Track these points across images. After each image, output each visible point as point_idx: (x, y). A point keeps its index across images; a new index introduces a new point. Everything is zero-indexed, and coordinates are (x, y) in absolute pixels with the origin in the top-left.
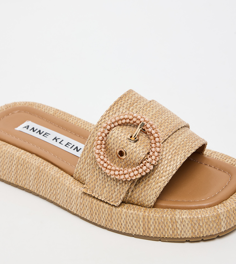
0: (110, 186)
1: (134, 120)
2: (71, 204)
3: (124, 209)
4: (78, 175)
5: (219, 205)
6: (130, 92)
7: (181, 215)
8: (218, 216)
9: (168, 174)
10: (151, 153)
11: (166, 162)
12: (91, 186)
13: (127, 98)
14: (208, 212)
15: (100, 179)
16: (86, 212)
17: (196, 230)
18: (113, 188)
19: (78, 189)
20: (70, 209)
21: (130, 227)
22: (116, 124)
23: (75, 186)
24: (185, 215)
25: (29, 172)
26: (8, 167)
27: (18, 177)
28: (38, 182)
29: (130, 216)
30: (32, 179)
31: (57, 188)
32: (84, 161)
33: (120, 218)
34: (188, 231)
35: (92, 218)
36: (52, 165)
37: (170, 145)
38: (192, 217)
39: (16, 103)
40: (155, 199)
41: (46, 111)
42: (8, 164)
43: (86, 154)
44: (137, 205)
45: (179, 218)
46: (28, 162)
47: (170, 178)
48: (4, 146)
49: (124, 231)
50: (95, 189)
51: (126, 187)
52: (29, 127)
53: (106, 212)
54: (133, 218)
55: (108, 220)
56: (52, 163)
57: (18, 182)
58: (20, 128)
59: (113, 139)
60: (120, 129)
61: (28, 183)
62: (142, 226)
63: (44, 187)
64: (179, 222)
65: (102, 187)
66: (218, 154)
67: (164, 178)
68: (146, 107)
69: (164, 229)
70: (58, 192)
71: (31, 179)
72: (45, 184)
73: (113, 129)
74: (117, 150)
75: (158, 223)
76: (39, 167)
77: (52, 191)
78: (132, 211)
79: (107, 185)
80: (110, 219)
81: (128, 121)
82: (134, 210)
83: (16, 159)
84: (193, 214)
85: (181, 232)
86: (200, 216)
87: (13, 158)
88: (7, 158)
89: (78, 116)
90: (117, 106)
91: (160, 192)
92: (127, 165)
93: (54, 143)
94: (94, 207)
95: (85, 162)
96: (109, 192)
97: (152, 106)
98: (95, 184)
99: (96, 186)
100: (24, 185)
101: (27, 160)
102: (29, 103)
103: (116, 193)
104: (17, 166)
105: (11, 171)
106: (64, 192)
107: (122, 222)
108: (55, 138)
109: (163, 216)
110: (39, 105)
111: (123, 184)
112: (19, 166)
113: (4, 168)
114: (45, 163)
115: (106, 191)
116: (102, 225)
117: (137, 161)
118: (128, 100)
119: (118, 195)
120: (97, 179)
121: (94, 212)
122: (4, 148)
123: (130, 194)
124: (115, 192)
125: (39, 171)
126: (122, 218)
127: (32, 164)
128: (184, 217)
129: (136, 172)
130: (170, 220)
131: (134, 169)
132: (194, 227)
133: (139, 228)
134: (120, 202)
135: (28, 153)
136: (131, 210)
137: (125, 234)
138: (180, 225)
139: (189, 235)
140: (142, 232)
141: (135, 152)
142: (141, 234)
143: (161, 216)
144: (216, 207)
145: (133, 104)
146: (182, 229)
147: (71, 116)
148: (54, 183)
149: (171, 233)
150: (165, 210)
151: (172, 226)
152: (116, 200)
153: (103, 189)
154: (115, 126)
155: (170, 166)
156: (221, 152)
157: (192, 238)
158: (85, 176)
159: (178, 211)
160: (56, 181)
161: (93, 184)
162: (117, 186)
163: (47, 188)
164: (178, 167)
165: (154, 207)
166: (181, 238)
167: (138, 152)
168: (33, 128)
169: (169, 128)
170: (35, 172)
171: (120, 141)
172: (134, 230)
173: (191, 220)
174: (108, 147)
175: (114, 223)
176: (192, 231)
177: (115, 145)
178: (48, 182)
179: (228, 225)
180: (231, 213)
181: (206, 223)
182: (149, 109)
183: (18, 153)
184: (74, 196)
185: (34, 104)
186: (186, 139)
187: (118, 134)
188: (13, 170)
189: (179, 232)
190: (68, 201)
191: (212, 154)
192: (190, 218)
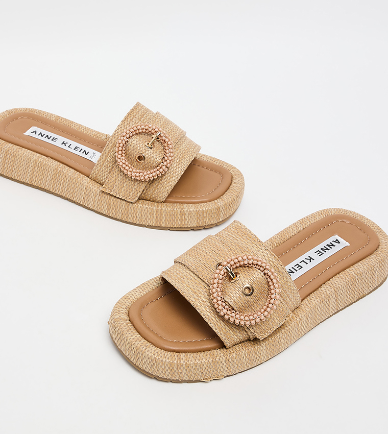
0: (128, 186)
1: (150, 130)
2: (88, 201)
3: (139, 205)
4: (95, 176)
5: (218, 200)
6: (138, 104)
7: (189, 209)
8: (218, 209)
9: (178, 175)
10: (166, 158)
11: (175, 165)
12: (110, 186)
13: (138, 110)
14: (211, 205)
15: (119, 180)
16: (104, 208)
17: (200, 221)
18: (130, 187)
19: (96, 188)
20: (86, 205)
21: (144, 219)
22: (134, 133)
23: (93, 186)
24: (192, 208)
25: (46, 173)
26: (24, 169)
27: (34, 178)
28: (55, 182)
29: (145, 210)
30: (49, 179)
31: (75, 187)
32: (102, 163)
33: (136, 211)
34: (194, 221)
35: (109, 212)
36: (68, 167)
37: (178, 150)
38: (198, 210)
39: (17, 109)
40: (167, 196)
41: (47, 117)
42: (24, 166)
43: (104, 159)
44: (149, 200)
45: (187, 211)
46: (45, 164)
47: (179, 178)
48: (20, 150)
49: (138, 223)
50: (114, 189)
51: (143, 186)
52: (37, 132)
53: (123, 207)
54: (148, 211)
55: (124, 214)
56: (68, 166)
57: (33, 182)
58: (28, 133)
59: (132, 146)
60: (138, 138)
61: (44, 183)
62: (155, 218)
63: (61, 186)
64: (187, 215)
65: (120, 186)
66: (208, 157)
67: (174, 178)
68: (154, 119)
69: (174, 221)
70: (76, 190)
71: (47, 180)
72: (63, 183)
73: (132, 137)
74: (136, 155)
75: (169, 216)
76: (57, 169)
77: (69, 190)
78: (147, 206)
79: (125, 185)
80: (126, 213)
81: (144, 130)
82: (148, 205)
83: (33, 161)
84: (199, 207)
85: (188, 222)
86: (204, 209)
87: (30, 160)
88: (24, 160)
89: (79, 123)
90: (131, 117)
91: (171, 190)
92: (145, 168)
93: (63, 146)
94: (112, 203)
95: (103, 165)
96: (127, 191)
97: (159, 117)
98: (113, 185)
99: (115, 186)
100: (40, 185)
101: (45, 162)
102: (29, 109)
103: (133, 192)
104: (34, 168)
105: (27, 172)
106: (83, 190)
107: (137, 215)
108: (63, 143)
109: (173, 210)
110: (40, 112)
111: (140, 184)
112: (36, 168)
113: (20, 169)
114: (62, 165)
115: (124, 190)
116: (118, 218)
117: (154, 164)
118: (138, 112)
119: (135, 194)
120: (116, 179)
121: (112, 208)
122: (20, 152)
123: (144, 191)
124: (132, 190)
125: (57, 173)
126: (137, 212)
127: (50, 166)
128: (191, 210)
129: (154, 174)
130: (179, 213)
131: (152, 171)
132: (199, 218)
133: (152, 220)
134: (137, 199)
135: (44, 156)
136: (145, 205)
137: (139, 225)
138: (188, 217)
139: (194, 225)
140: (155, 223)
141: (153, 157)
142: (154, 225)
143: (172, 209)
144: (216, 201)
145: (144, 115)
146: (189, 220)
147: (73, 122)
148: (72, 183)
149: (180, 223)
150: (175, 205)
151: (181, 217)
152: (133, 197)
153: (121, 188)
154: (133, 135)
155: (179, 168)
156: (209, 155)
157: (197, 227)
158: (102, 177)
159: (186, 205)
160: (74, 181)
161: (111, 184)
162: (135, 185)
163: (64, 187)
164: (185, 169)
165: (164, 202)
166: (188, 227)
167: (155, 157)
168: (41, 133)
169: (176, 137)
170: (53, 173)
171: (139, 148)
172: (147, 222)
173: (198, 213)
174: (128, 152)
175: (130, 216)
176: (197, 222)
177: (135, 151)
178: (66, 182)
179: (225, 215)
180: (228, 205)
181: (209, 214)
182: (157, 120)
183: (35, 156)
184: (92, 194)
185: (35, 110)
186: (188, 146)
187: (137, 142)
188: (29, 171)
189: (186, 223)
190: (86, 198)
191: (202, 157)
192: (196, 210)
